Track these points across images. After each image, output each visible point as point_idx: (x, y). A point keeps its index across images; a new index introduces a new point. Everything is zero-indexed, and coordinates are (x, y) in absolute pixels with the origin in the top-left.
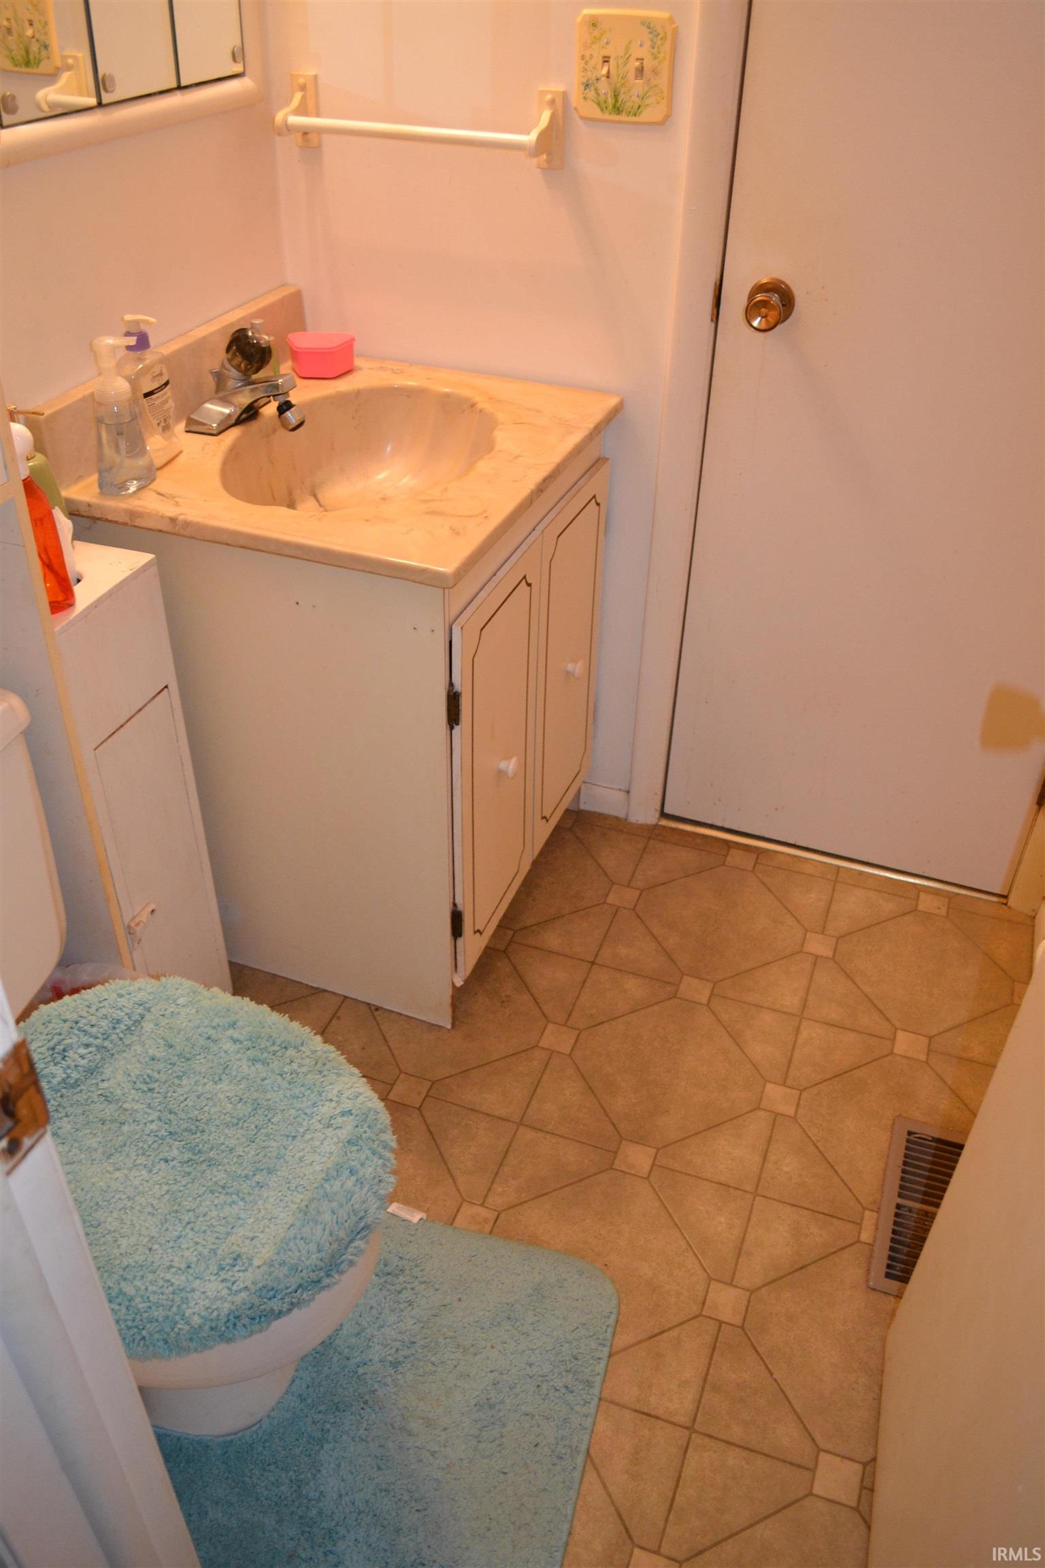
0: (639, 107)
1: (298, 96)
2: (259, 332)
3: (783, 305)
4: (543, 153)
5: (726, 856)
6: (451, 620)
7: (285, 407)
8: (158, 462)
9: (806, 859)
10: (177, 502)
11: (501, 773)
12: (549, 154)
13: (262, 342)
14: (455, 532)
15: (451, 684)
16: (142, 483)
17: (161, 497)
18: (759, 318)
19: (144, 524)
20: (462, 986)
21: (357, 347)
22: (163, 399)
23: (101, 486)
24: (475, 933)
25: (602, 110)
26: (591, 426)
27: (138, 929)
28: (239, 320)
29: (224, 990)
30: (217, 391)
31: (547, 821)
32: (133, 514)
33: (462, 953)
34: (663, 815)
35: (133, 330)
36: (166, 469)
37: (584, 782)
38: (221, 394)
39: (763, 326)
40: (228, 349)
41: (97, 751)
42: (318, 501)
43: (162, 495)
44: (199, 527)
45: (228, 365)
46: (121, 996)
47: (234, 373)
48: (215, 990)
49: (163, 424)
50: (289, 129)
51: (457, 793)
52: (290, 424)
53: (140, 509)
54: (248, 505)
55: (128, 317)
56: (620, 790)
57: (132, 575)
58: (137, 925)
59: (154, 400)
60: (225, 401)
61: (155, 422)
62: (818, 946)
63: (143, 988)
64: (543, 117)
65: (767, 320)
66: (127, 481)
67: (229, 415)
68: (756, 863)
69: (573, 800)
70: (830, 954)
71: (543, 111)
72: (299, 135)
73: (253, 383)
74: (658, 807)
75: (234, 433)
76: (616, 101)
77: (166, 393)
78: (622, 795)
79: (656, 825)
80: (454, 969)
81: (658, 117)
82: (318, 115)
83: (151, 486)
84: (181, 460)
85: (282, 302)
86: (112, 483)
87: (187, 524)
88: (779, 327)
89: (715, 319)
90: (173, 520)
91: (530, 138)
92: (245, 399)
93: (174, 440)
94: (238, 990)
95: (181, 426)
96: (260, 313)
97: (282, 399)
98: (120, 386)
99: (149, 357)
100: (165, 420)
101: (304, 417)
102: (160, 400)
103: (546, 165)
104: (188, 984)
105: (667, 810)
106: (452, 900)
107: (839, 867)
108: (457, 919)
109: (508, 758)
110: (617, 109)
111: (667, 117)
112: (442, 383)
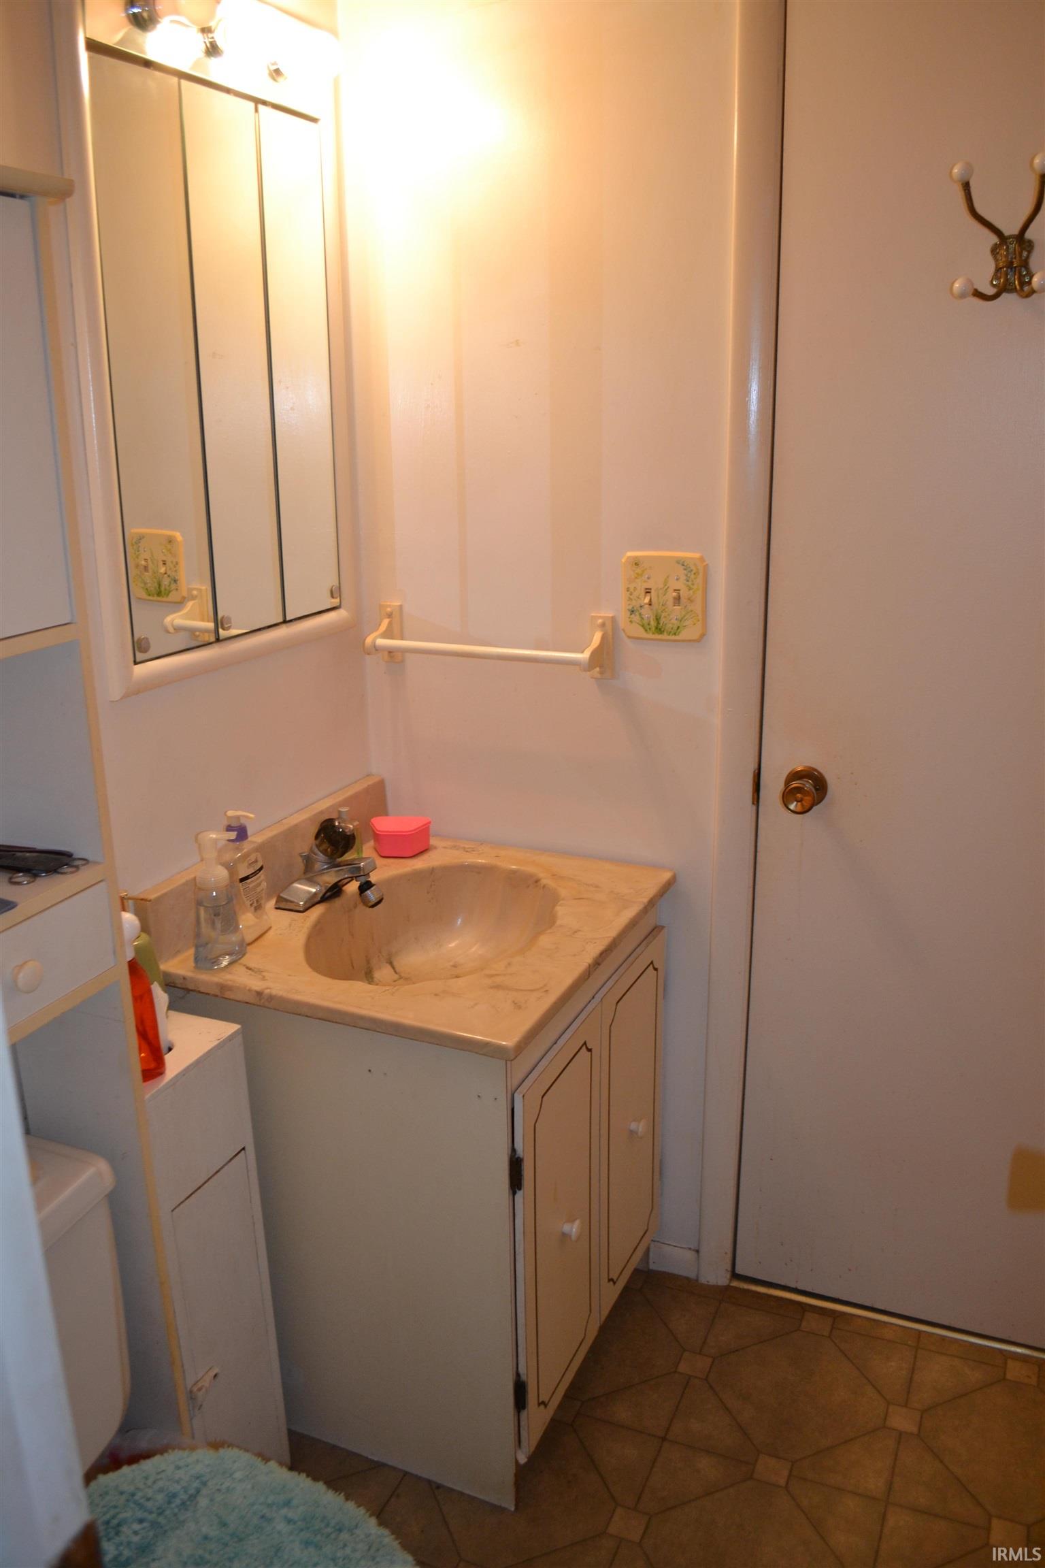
0: (678, 628)
1: (386, 622)
2: (344, 821)
3: (817, 790)
4: (595, 668)
5: (801, 1320)
6: (513, 1089)
7: (365, 886)
8: (249, 938)
9: (884, 1322)
10: (264, 977)
11: (565, 1236)
12: (601, 667)
13: (347, 831)
14: (517, 1006)
15: (514, 1150)
16: (234, 957)
17: (250, 972)
18: (795, 803)
19: (232, 997)
20: (526, 1463)
21: (433, 828)
22: (258, 882)
23: (196, 960)
24: (539, 1404)
25: (646, 630)
26: (646, 900)
27: (200, 1394)
28: (327, 809)
29: (281, 1464)
30: (305, 873)
31: (614, 1283)
32: (223, 987)
33: (526, 1428)
34: (735, 1276)
35: (234, 824)
36: (253, 945)
37: (652, 1241)
38: (309, 875)
39: (799, 809)
40: (317, 837)
41: (174, 1212)
42: (393, 968)
43: (250, 969)
44: (282, 1000)
45: (316, 850)
46: (178, 1468)
47: (321, 857)
48: (273, 1464)
49: (255, 904)
50: (377, 649)
51: (520, 1258)
52: (370, 902)
53: (230, 983)
54: (329, 980)
55: (230, 813)
56: (690, 1249)
57: (219, 1044)
58: (200, 1390)
59: (249, 884)
60: (311, 881)
61: (248, 903)
62: (902, 1421)
63: (201, 1460)
64: (595, 637)
65: (802, 805)
66: (220, 956)
67: (315, 894)
68: (833, 1328)
69: (641, 1260)
70: (914, 1430)
71: (595, 633)
72: (386, 653)
73: (338, 865)
74: (729, 1267)
75: (318, 910)
76: (658, 623)
77: (260, 877)
78: (690, 1255)
79: (729, 1286)
80: (517, 1443)
81: (695, 637)
82: (402, 639)
83: (241, 961)
84: (271, 933)
85: (367, 791)
86: (206, 957)
87: (271, 998)
88: (815, 808)
89: (755, 803)
90: (259, 994)
91: (585, 656)
92: (331, 878)
93: (265, 917)
94: (295, 1465)
95: (272, 903)
96: (345, 803)
97: (363, 879)
98: (220, 874)
99: (247, 846)
100: (257, 901)
101: (383, 895)
102: (254, 884)
103: (599, 676)
104: (246, 1457)
105: (739, 1270)
106: (515, 1369)
107: (920, 1332)
108: (520, 1390)
109: (571, 1220)
110: (659, 630)
111: (703, 635)
112: (509, 861)
